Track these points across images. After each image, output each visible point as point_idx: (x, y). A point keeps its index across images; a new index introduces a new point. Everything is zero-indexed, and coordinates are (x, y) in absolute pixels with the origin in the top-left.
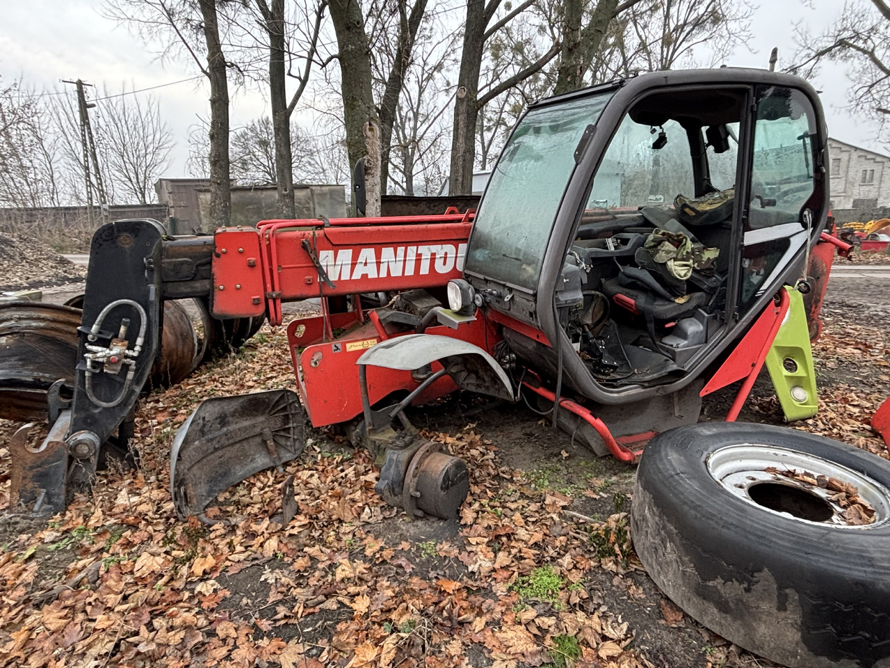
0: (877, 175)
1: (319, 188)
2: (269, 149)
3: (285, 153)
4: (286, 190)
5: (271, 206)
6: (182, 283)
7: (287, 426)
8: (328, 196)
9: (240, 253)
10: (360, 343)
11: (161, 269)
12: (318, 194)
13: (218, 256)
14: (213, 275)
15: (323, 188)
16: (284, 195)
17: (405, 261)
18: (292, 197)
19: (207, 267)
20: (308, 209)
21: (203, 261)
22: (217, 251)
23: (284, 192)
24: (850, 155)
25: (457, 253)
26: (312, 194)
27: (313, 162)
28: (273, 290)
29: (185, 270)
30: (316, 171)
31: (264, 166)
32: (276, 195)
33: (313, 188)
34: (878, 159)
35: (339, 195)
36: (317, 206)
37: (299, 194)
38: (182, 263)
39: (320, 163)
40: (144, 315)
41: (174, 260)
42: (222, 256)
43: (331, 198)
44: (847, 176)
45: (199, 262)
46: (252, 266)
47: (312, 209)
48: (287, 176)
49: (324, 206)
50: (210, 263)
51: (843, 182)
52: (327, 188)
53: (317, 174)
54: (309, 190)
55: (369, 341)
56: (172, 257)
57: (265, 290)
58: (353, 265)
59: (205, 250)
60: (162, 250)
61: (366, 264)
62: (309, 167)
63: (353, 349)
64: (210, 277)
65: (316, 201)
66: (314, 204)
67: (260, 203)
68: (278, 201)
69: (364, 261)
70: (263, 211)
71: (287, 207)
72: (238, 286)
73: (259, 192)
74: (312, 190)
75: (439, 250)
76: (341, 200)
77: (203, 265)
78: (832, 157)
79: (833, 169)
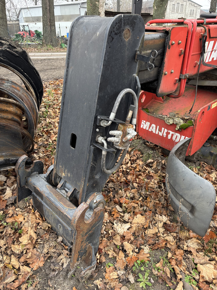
0: (195, 12)
9: (179, 44)
13: (169, 48)
14: (164, 64)
19: (158, 57)
22: (170, 43)
24: (187, 3)
34: (196, 5)
42: (171, 48)
44: (185, 12)
46: (181, 55)
51: (184, 15)
57: (181, 72)
58: (212, 52)
59: (160, 43)
61: (215, 51)
63: (213, 107)
69: (215, 49)
78: (181, 3)
79: (181, 9)
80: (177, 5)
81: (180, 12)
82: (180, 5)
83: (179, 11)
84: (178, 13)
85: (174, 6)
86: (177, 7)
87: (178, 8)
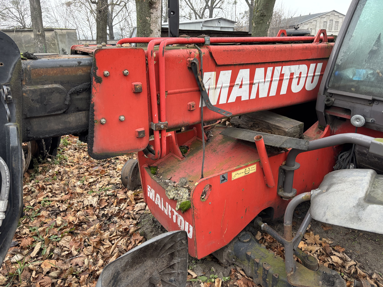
1: (60, 31)
2: (19, 7)
3: (37, 6)
4: (39, 31)
5: (29, 42)
6: (52, 118)
7: (172, 263)
8: (67, 37)
9: (125, 75)
10: (243, 170)
11: (21, 100)
12: (60, 35)
13: (99, 80)
14: (93, 106)
15: (63, 31)
16: (38, 35)
17: (271, 81)
18: (43, 36)
19: (83, 96)
20: (54, 44)
21: (79, 87)
22: (98, 73)
23: (38, 33)
25: (307, 74)
26: (56, 35)
27: (49, 16)
28: (160, 119)
29: (56, 100)
30: (52, 21)
31: (17, 18)
32: (32, 35)
33: (56, 31)
35: (73, 36)
36: (60, 43)
37: (48, 34)
38: (52, 91)
39: (54, 17)
40: (6, 168)
41: (40, 87)
42: (104, 80)
43: (69, 37)
45: (73, 89)
46: (137, 92)
47: (57, 44)
48: (39, 22)
49: (64, 42)
50: (88, 90)
52: (65, 31)
53: (53, 23)
54: (54, 32)
55: (250, 167)
56: (37, 83)
57: (151, 119)
58: (231, 87)
59: (80, 72)
60: (21, 73)
61: (241, 86)
62: (47, 19)
63: (237, 177)
64: (88, 108)
65: (59, 39)
66: (58, 41)
67: (21, 40)
68: (34, 39)
69: (240, 83)
70: (24, 45)
71: (41, 43)
72: (122, 118)
73: (20, 33)
74: (56, 32)
75: (296, 69)
76: (74, 39)
77: (78, 92)
78: (334, 20)
79: (335, 27)
80: (330, 22)
81: (334, 31)
82: (334, 22)
83: (333, 29)
84: (330, 32)
85: (325, 23)
86: (329, 25)
87: (331, 26)
